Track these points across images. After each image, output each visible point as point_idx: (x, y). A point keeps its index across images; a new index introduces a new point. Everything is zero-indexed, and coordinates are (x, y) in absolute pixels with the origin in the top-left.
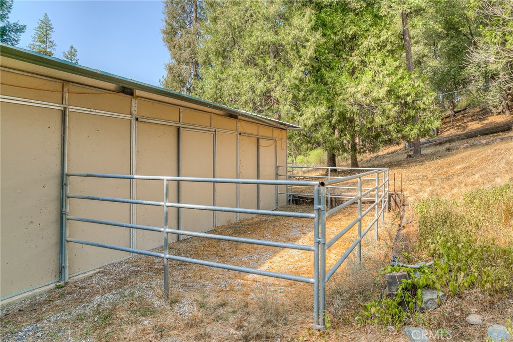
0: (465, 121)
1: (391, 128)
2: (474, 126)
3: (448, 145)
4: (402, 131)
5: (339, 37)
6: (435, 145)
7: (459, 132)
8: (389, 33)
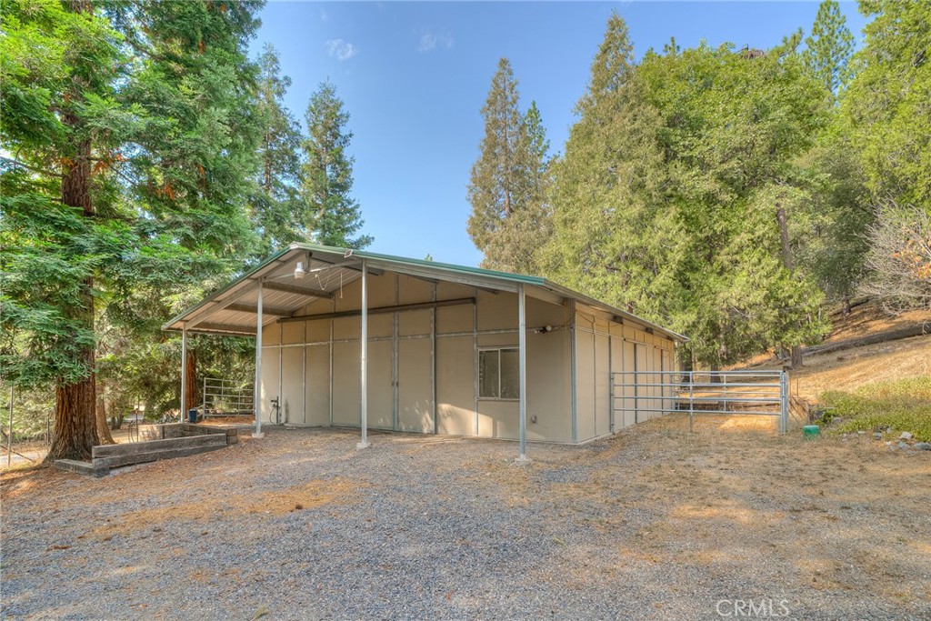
0: (866, 318)
1: (767, 334)
2: (879, 326)
3: (840, 354)
4: (781, 338)
5: (706, 234)
6: (821, 354)
7: (857, 335)
8: (766, 229)
